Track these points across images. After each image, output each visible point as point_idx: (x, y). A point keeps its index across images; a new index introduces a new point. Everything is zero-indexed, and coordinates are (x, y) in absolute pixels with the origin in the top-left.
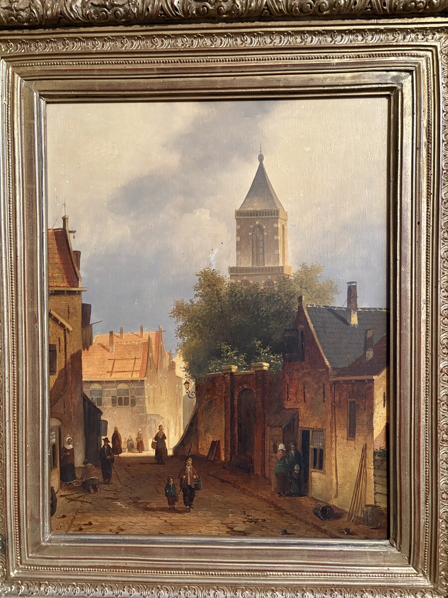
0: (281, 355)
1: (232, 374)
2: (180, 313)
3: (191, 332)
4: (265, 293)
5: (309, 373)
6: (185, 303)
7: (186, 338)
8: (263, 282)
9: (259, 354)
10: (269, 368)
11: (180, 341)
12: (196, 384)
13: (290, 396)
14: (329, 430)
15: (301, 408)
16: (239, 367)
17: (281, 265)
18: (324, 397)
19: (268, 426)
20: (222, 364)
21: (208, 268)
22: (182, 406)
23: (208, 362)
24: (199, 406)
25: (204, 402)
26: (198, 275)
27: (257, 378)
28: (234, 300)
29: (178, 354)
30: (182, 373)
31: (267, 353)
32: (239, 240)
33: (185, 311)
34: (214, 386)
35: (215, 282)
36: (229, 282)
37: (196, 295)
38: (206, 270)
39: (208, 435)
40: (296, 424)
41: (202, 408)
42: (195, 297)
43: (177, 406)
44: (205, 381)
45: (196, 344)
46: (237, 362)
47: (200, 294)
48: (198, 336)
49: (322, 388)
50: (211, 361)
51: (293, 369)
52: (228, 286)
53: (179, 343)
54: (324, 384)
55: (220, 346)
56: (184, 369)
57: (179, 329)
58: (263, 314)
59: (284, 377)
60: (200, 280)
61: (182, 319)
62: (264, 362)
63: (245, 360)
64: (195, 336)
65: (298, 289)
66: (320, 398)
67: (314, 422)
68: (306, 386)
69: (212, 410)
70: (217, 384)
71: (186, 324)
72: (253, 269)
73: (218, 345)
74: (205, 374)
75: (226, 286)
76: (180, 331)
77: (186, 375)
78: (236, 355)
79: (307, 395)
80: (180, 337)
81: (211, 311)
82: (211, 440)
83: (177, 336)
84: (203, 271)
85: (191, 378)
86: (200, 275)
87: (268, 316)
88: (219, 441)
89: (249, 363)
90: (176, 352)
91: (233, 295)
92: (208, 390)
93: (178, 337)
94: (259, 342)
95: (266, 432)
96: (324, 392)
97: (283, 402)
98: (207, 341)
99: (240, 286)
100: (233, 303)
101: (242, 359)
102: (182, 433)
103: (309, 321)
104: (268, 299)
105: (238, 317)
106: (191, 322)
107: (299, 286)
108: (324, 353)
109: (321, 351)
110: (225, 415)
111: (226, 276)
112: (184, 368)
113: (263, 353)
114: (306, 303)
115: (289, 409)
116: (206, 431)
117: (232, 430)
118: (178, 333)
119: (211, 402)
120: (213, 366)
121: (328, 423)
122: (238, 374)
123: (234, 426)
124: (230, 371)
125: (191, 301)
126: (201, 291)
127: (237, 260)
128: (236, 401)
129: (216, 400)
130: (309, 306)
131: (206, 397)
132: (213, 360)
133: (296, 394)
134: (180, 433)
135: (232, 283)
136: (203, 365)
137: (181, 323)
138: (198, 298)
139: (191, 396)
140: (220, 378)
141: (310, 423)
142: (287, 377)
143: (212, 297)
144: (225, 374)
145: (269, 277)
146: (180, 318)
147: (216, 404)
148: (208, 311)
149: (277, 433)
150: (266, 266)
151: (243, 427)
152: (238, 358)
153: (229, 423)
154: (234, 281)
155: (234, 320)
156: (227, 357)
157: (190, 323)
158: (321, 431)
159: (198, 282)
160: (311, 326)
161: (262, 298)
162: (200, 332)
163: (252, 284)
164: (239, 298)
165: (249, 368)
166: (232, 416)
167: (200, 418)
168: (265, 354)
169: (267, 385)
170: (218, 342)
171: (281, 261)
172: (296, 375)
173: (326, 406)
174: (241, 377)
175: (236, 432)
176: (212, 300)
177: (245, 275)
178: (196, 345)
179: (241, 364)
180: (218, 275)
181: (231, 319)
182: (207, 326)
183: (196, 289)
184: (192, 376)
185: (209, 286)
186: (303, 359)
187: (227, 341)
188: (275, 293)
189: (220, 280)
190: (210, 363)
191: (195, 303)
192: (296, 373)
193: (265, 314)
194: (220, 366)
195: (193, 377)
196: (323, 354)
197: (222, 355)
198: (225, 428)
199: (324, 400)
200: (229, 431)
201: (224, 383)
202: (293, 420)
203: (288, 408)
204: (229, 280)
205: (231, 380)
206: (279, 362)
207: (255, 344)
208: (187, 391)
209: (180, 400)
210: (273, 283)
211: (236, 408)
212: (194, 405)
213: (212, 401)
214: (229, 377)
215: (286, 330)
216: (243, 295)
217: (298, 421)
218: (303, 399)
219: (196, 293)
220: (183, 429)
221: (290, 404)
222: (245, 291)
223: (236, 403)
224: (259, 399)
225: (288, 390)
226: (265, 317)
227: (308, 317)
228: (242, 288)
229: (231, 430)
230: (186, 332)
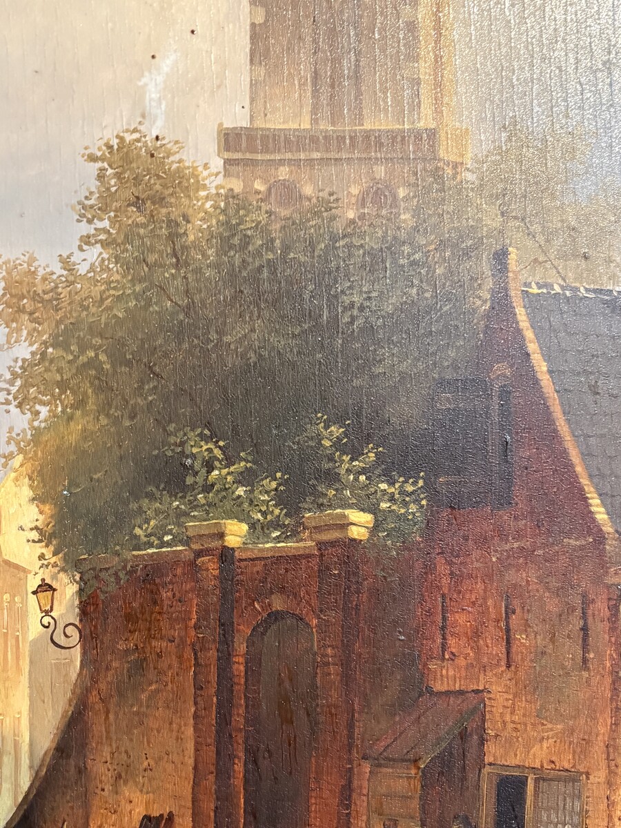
0: (421, 483)
1: (226, 555)
2: (21, 310)
3: (63, 386)
4: (362, 235)
5: (527, 553)
6: (41, 272)
7: (44, 411)
8: (355, 190)
9: (332, 477)
10: (375, 530)
11: (20, 421)
12: (81, 590)
13: (451, 641)
14: (599, 776)
15: (494, 688)
16: (253, 526)
17: (426, 121)
18: (585, 646)
19: (365, 758)
20: (186, 514)
21: (135, 130)
22: (24, 680)
23: (134, 506)
24: (94, 680)
25: (115, 664)
26: (92, 158)
27: (324, 570)
28: (237, 261)
29: (13, 475)
30: (28, 547)
31: (363, 471)
32: (260, 20)
33: (42, 301)
34: (155, 603)
35: (164, 186)
36: (217, 187)
37: (86, 240)
38: (129, 138)
39: (127, 791)
40: (471, 755)
41: (103, 686)
42: (81, 249)
43: (7, 679)
44: (118, 579)
45: (85, 435)
46: (246, 505)
47: (103, 237)
48: (91, 405)
49: (578, 612)
50: (145, 503)
51: (466, 538)
52: (216, 207)
53: (17, 430)
54: (584, 596)
55: (182, 444)
56: (35, 535)
57: (14, 374)
58: (353, 319)
59: (429, 569)
60: (101, 176)
61: (30, 334)
62: (350, 506)
63: (281, 500)
64: (80, 404)
65: (492, 220)
66: (570, 650)
67: (545, 745)
68: (516, 603)
69: (143, 697)
70: (165, 594)
71: (44, 354)
72: (314, 140)
73: (172, 439)
74: (117, 554)
75: (208, 205)
76: (18, 383)
77: (42, 557)
78: (247, 478)
79: (521, 638)
80: (20, 406)
81: (149, 303)
82: (139, 812)
83: (8, 402)
84: (115, 142)
85: (63, 570)
86: (102, 159)
87: (369, 329)
88: (171, 817)
89: (294, 510)
90: (5, 465)
91: (236, 241)
92: (129, 617)
93: (12, 408)
94: (336, 430)
95: (355, 783)
96: (585, 629)
97: (425, 665)
98: (127, 423)
99: (265, 207)
100: (233, 275)
101: (266, 497)
102: (25, 783)
103: (532, 347)
104: (374, 263)
105: (253, 330)
106: (65, 346)
107: (494, 210)
108: (591, 477)
109: (579, 469)
110: (196, 716)
111: (206, 166)
112: (36, 528)
113: (349, 471)
114: (524, 276)
115: (448, 693)
116: (119, 776)
117: (223, 773)
118: (14, 389)
119: (140, 666)
120: (152, 523)
121: (598, 749)
122: (249, 555)
123: (232, 757)
124: (216, 544)
125: (66, 263)
126: (106, 224)
127: (252, 100)
128: (241, 660)
129: (159, 656)
130: (535, 290)
131: (121, 646)
132: (151, 496)
133: (476, 635)
134: (16, 785)
135: (231, 195)
136: (111, 519)
137: (24, 351)
138: (94, 253)
139: (61, 640)
140: (179, 571)
141: (528, 748)
142: (442, 568)
143: (151, 249)
144: (199, 554)
145: (380, 171)
146: (19, 330)
147: (160, 673)
148: (132, 304)
149: (401, 785)
150: (367, 126)
151: (264, 764)
152: (252, 491)
153: (213, 749)
154: (237, 186)
155: (240, 341)
156: (208, 488)
157: (61, 352)
158: (572, 778)
159: (94, 185)
160: (541, 366)
161: (350, 256)
162: (103, 385)
163: (309, 199)
164: (258, 254)
165: (293, 533)
166: (224, 719)
167: (97, 727)
168: (356, 479)
169: (365, 597)
170: (172, 427)
171: (427, 109)
172: (475, 563)
173: (594, 681)
174: (259, 567)
175: (238, 781)
176: (151, 258)
177: (281, 162)
178: (85, 439)
179: (264, 514)
180: (177, 157)
181: (227, 339)
182: (128, 363)
183: (87, 213)
184: (65, 560)
185: (138, 202)
186: (505, 500)
187: (208, 425)
188: (403, 235)
189: (182, 182)
190: (140, 511)
191: (83, 269)
192: (476, 554)
193: (359, 322)
194: (179, 525)
195: (73, 564)
196: (584, 481)
197: (189, 480)
198: (195, 768)
199: (585, 661)
200: (212, 778)
201: (192, 590)
202: (463, 736)
203: (444, 688)
204: (220, 180)
205: (222, 579)
206: (413, 508)
207: (319, 438)
208: (46, 620)
209: (18, 658)
210: (395, 197)
211: (239, 689)
212: (74, 675)
213: (145, 659)
214: (211, 566)
215: (442, 383)
216: (273, 240)
217: (482, 741)
218: (504, 656)
219: (85, 229)
220: (31, 767)
221: (451, 673)
222: (283, 228)
223: (239, 668)
224: (329, 651)
225: (444, 619)
226: (361, 330)
227: (529, 334)
228: (270, 213)
229: (219, 774)
230: (46, 386)
